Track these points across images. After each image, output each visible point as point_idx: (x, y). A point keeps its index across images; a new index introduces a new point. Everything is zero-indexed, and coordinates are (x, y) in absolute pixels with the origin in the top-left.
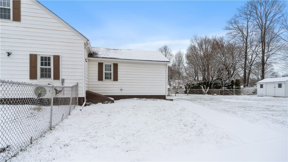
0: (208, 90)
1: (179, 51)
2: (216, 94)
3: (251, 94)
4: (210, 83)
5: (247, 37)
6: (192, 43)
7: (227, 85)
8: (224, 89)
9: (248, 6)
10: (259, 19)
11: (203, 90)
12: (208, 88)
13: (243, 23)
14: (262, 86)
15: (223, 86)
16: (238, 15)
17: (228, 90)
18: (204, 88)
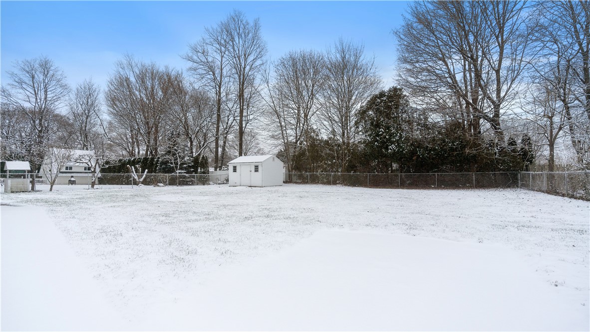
0: (144, 176)
1: (88, 81)
2: (162, 184)
3: (223, 183)
4: (155, 160)
5: (220, 84)
6: (121, 69)
7: (185, 166)
8: (179, 173)
9: (222, 31)
10: (237, 59)
11: (135, 175)
12: (146, 170)
13: (214, 56)
14: (235, 169)
15: (177, 167)
16: (208, 41)
17: (187, 175)
18: (137, 171)
